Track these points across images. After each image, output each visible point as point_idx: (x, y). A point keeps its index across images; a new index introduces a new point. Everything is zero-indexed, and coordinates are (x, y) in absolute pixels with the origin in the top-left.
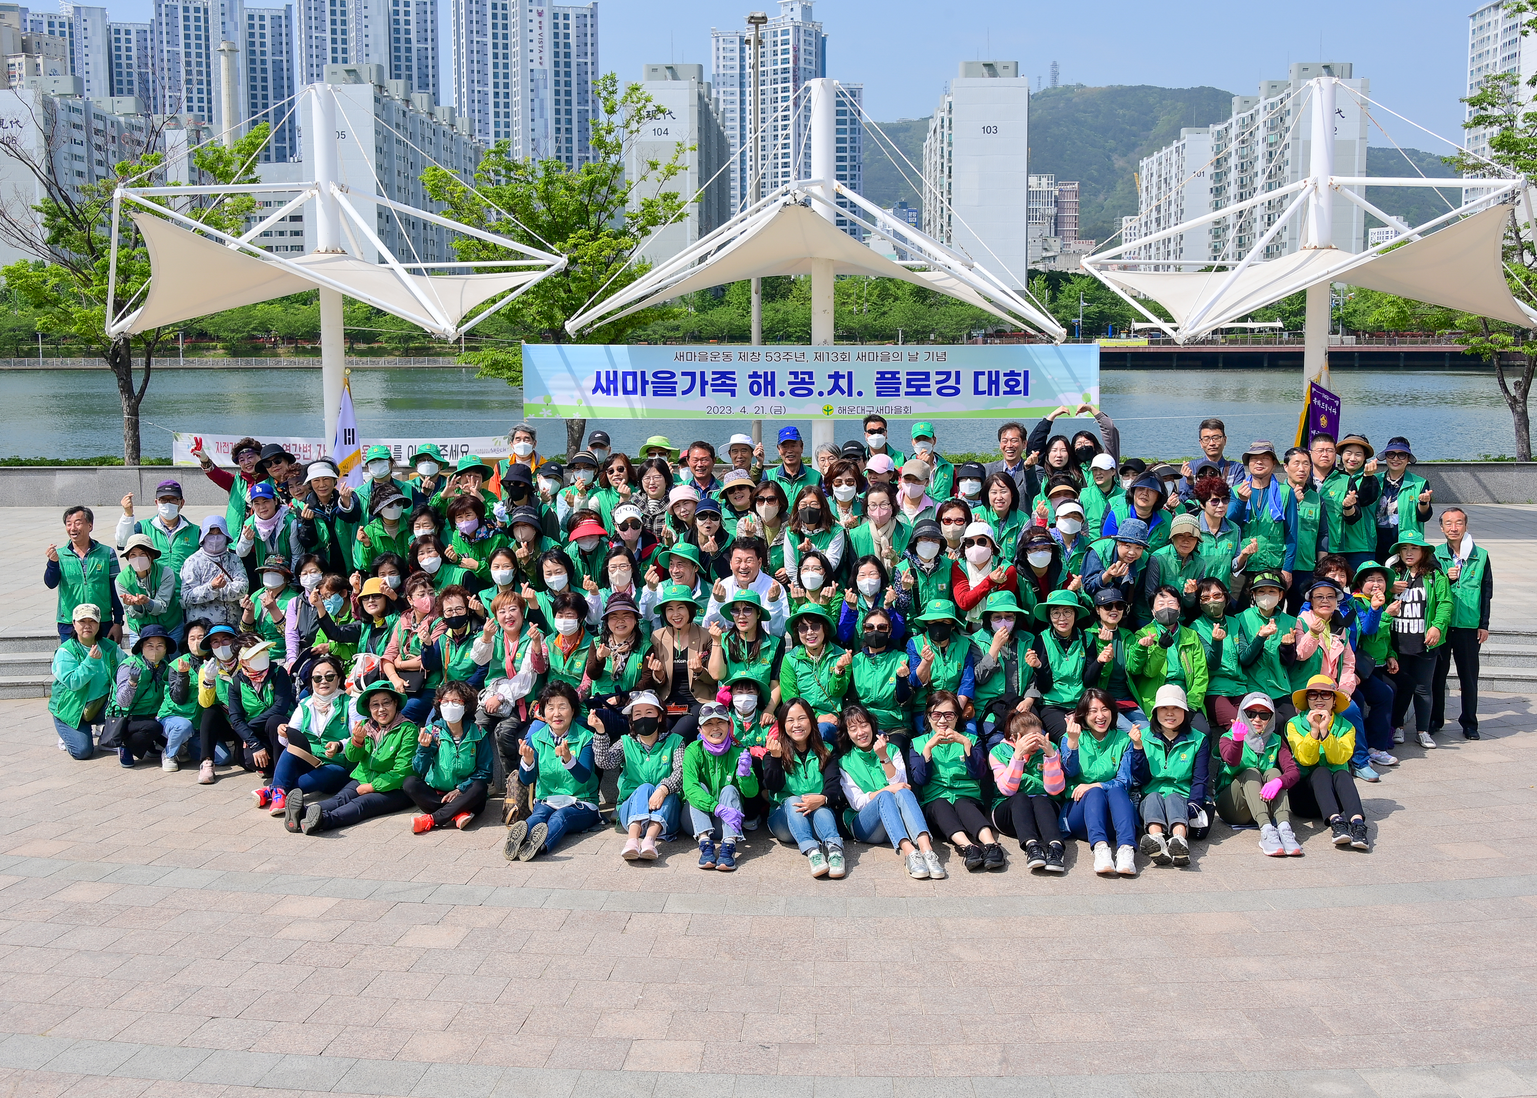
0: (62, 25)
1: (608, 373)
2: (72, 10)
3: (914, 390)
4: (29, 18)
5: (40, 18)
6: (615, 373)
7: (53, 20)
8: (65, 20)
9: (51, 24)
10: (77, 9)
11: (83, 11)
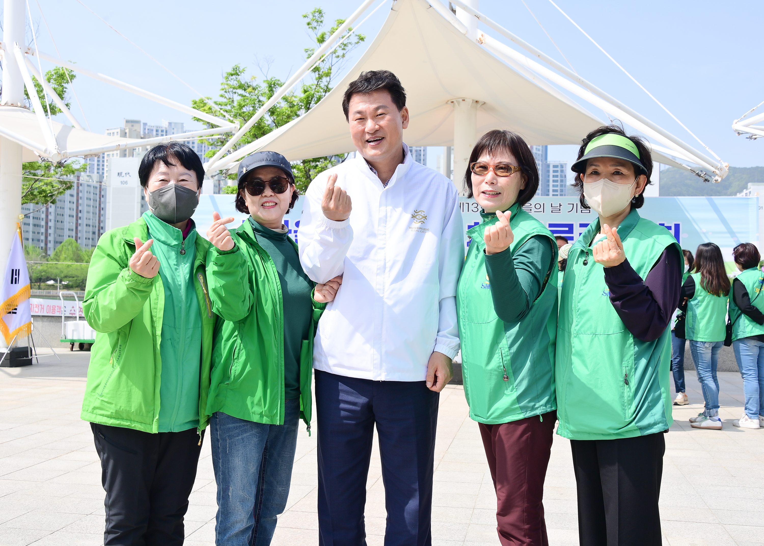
0: (162, 131)
2: (167, 124)
4: (147, 128)
5: (152, 128)
7: (158, 129)
8: (164, 129)
9: (157, 131)
10: (170, 124)
11: (173, 125)
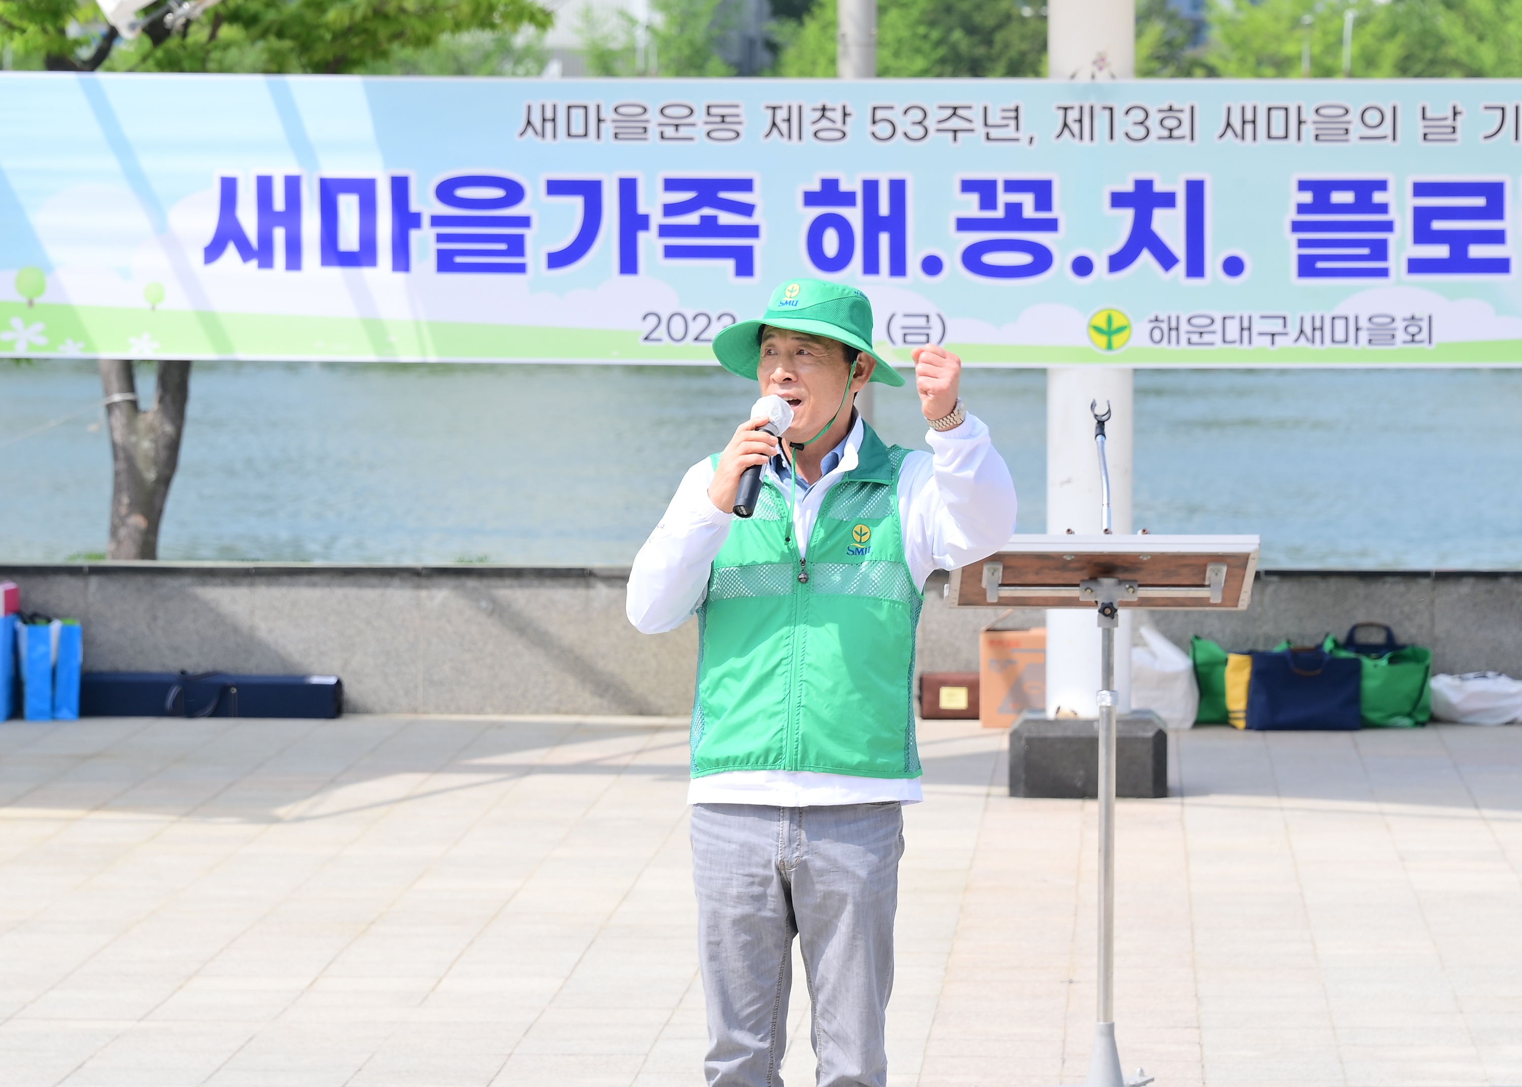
1: (264, 185)
3: (1441, 251)
6: (293, 184)
